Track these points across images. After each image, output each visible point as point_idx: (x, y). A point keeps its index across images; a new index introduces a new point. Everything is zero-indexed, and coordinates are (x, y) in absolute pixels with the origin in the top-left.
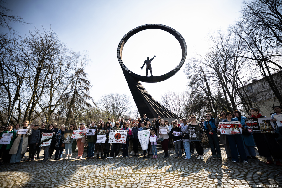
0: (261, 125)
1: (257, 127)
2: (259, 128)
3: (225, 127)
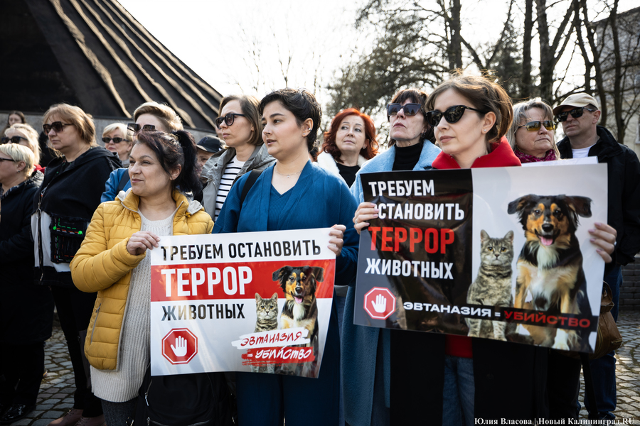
0: (490, 259)
1: (442, 271)
2: (456, 289)
3: (203, 290)
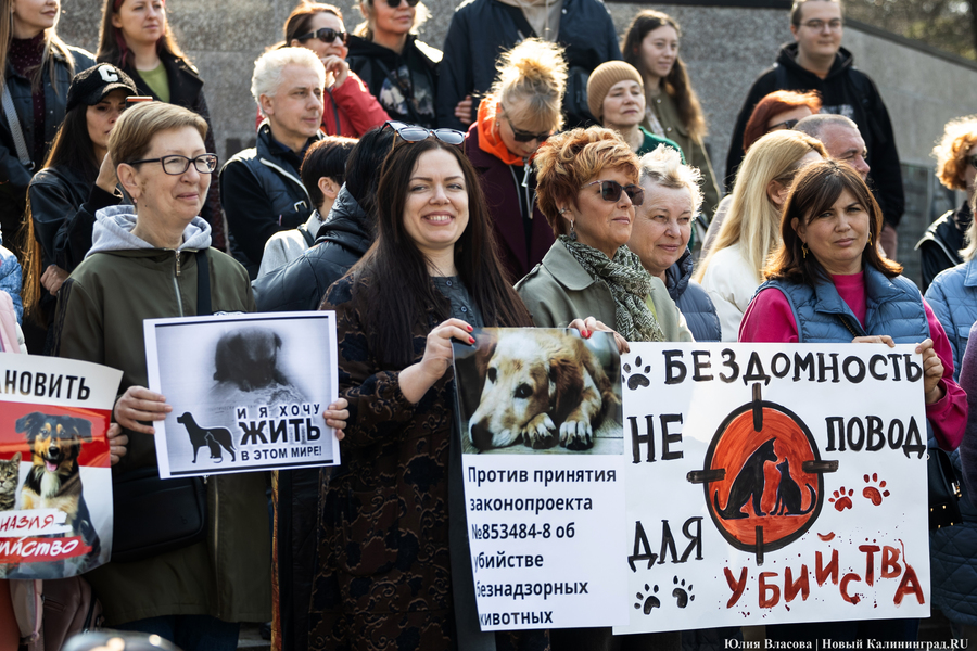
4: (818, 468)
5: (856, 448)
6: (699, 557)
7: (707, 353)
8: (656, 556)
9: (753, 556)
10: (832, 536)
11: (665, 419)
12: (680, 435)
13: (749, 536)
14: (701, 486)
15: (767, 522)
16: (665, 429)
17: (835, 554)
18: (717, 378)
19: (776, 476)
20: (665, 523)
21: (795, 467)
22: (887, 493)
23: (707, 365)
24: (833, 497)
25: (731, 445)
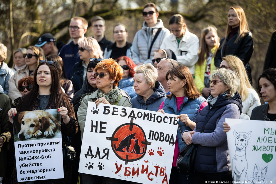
4: (146, 143)
5: (156, 140)
6: (107, 158)
7: (117, 109)
8: (94, 156)
9: (125, 162)
10: (147, 161)
11: (101, 123)
12: (105, 127)
13: (124, 156)
14: (110, 141)
15: (130, 154)
16: (101, 125)
17: (148, 166)
18: (119, 115)
19: (134, 143)
20: (98, 148)
21: (140, 142)
22: (163, 153)
23: (117, 111)
24: (149, 151)
25: (121, 132)
